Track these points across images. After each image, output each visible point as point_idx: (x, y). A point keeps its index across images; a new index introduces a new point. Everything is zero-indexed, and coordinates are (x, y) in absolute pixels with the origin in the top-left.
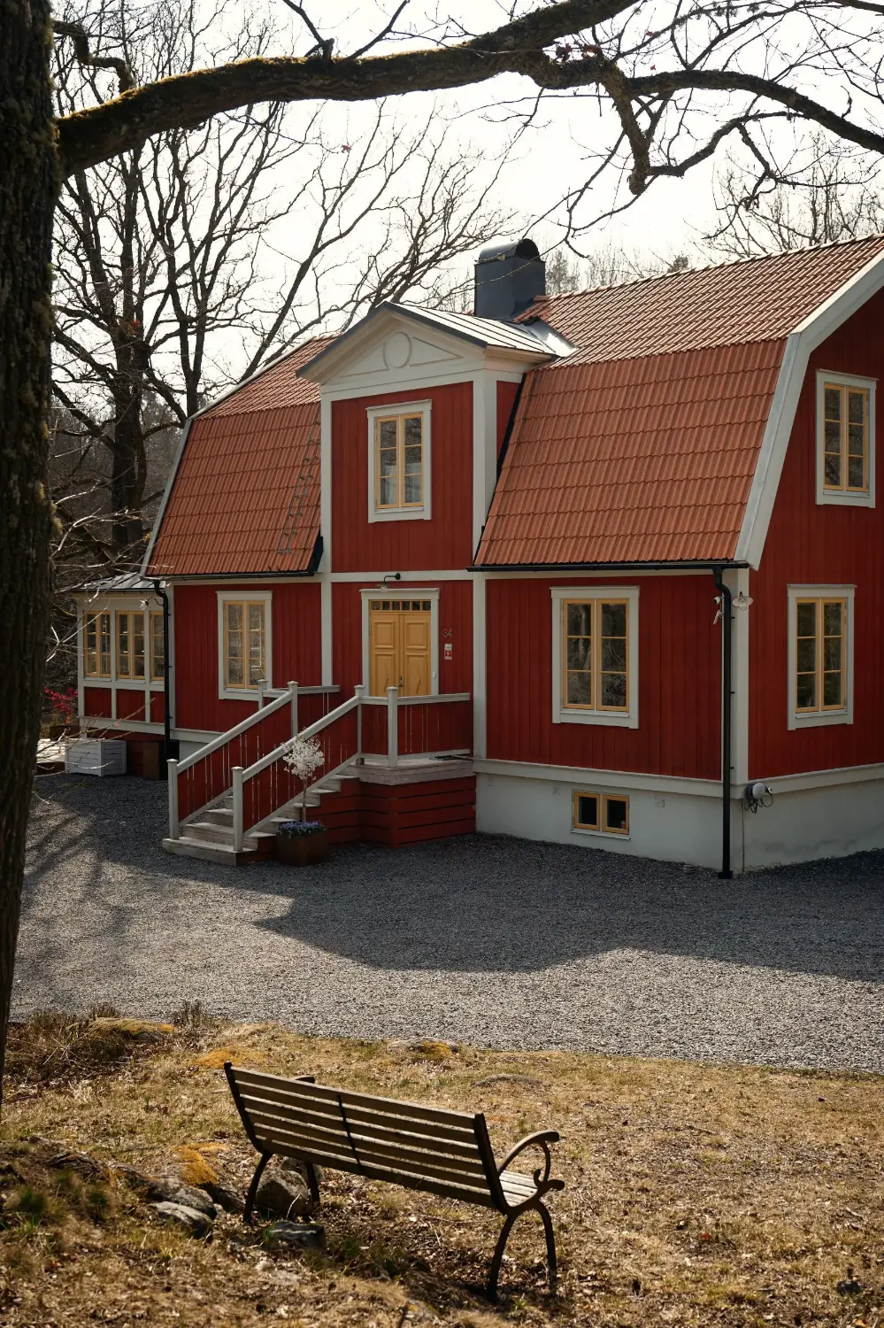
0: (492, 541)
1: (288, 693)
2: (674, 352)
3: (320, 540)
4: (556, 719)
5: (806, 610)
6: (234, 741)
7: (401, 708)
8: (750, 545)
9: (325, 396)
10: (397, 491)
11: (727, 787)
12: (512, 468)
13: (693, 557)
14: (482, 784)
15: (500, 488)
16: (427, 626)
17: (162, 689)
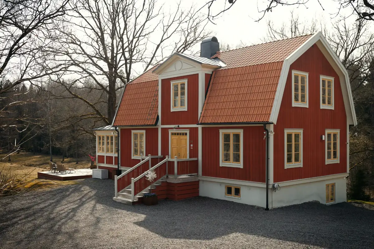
0: (203, 116)
1: (148, 158)
2: (253, 65)
3: (158, 116)
4: (221, 165)
5: (289, 136)
6: (133, 171)
7: (178, 162)
8: (274, 117)
9: (160, 78)
10: (179, 103)
11: (267, 185)
12: (209, 97)
13: (258, 121)
14: (201, 183)
15: (206, 102)
16: (186, 139)
17: (117, 156)
